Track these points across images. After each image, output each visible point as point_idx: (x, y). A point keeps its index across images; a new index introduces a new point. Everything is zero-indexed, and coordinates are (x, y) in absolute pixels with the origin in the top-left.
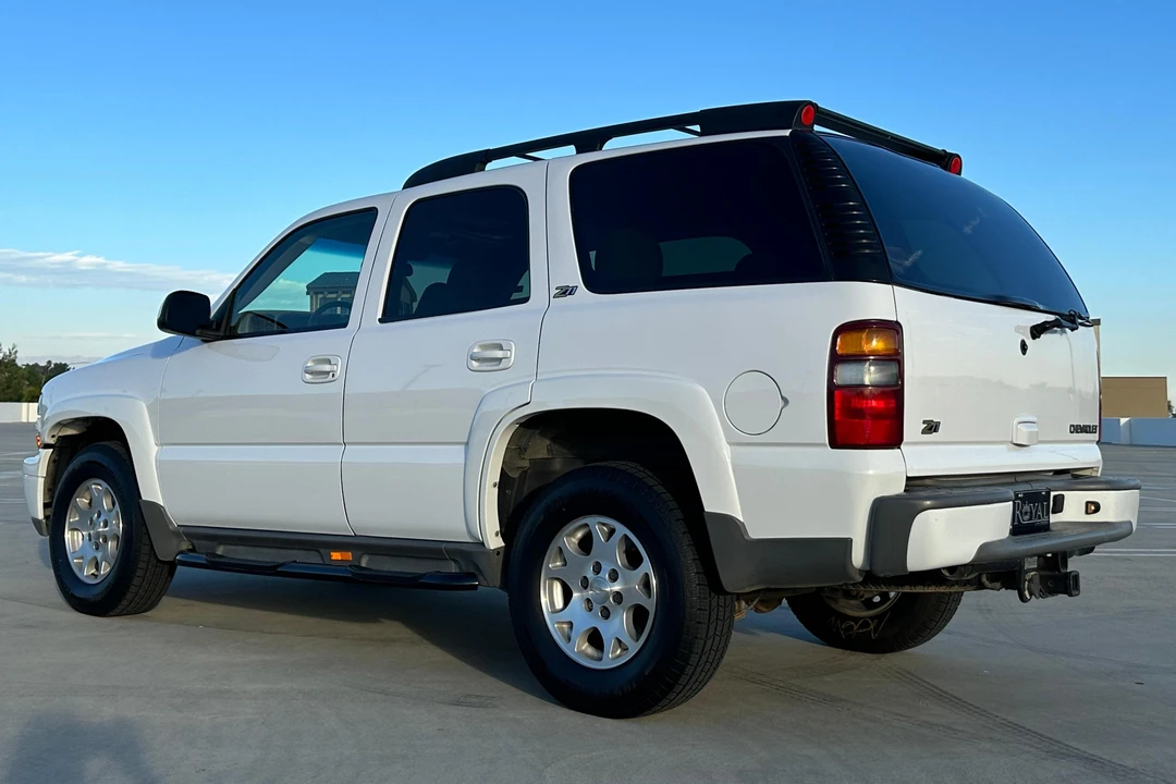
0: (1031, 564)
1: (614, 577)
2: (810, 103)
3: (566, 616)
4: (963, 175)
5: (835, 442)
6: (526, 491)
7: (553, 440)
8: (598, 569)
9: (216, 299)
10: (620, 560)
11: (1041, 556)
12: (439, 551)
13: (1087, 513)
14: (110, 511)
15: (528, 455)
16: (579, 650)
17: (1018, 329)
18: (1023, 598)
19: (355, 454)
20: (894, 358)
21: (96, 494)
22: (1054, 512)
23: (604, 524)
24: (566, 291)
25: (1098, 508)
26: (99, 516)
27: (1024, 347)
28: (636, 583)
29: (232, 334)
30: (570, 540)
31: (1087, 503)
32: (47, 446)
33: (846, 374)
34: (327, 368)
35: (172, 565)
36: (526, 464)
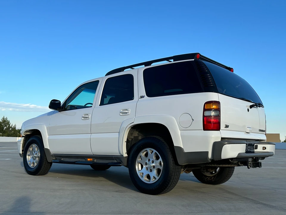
0: (250, 160)
1: (153, 162)
2: (199, 53)
3: (142, 171)
4: (234, 72)
5: (205, 129)
6: (132, 144)
7: (139, 132)
8: (149, 160)
9: (62, 102)
10: (154, 158)
11: (252, 158)
12: (113, 157)
13: (263, 149)
14: (37, 151)
15: (133, 135)
16: (145, 179)
17: (247, 106)
18: (248, 168)
19: (93, 136)
20: (218, 110)
21: (34, 147)
22: (255, 149)
23: (151, 150)
24: (142, 97)
25: (265, 148)
26: (34, 152)
27: (248, 110)
28: (158, 163)
29: (66, 110)
30: (143, 154)
31: (263, 147)
32: (23, 137)
33: (207, 113)
34: (87, 116)
35: (51, 163)
36: (133, 137)
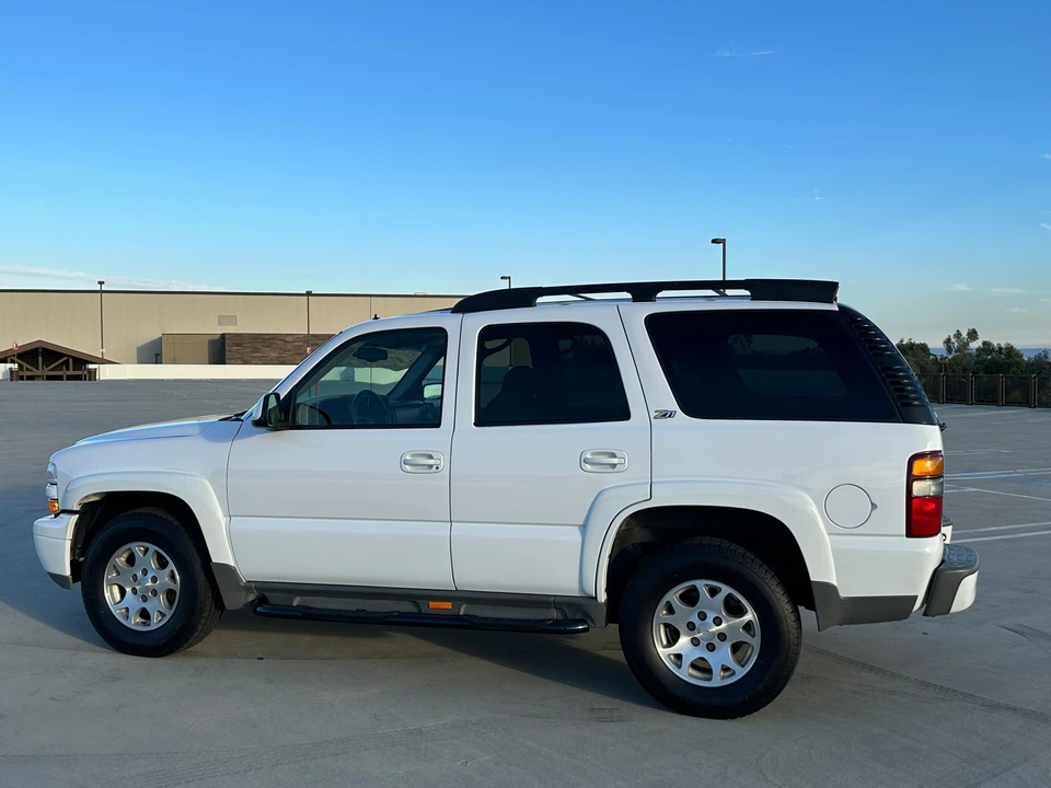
1: (718, 621)
5: (910, 534)
8: (703, 616)
10: (723, 609)
14: (161, 569)
23: (710, 586)
24: (665, 415)
28: (740, 627)
34: (429, 461)
